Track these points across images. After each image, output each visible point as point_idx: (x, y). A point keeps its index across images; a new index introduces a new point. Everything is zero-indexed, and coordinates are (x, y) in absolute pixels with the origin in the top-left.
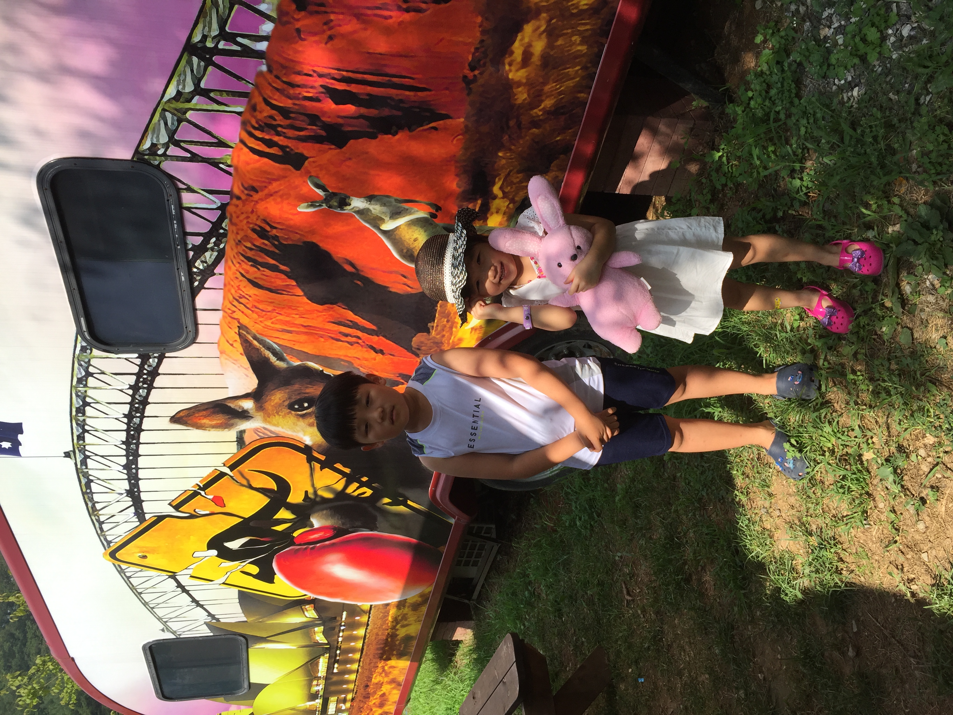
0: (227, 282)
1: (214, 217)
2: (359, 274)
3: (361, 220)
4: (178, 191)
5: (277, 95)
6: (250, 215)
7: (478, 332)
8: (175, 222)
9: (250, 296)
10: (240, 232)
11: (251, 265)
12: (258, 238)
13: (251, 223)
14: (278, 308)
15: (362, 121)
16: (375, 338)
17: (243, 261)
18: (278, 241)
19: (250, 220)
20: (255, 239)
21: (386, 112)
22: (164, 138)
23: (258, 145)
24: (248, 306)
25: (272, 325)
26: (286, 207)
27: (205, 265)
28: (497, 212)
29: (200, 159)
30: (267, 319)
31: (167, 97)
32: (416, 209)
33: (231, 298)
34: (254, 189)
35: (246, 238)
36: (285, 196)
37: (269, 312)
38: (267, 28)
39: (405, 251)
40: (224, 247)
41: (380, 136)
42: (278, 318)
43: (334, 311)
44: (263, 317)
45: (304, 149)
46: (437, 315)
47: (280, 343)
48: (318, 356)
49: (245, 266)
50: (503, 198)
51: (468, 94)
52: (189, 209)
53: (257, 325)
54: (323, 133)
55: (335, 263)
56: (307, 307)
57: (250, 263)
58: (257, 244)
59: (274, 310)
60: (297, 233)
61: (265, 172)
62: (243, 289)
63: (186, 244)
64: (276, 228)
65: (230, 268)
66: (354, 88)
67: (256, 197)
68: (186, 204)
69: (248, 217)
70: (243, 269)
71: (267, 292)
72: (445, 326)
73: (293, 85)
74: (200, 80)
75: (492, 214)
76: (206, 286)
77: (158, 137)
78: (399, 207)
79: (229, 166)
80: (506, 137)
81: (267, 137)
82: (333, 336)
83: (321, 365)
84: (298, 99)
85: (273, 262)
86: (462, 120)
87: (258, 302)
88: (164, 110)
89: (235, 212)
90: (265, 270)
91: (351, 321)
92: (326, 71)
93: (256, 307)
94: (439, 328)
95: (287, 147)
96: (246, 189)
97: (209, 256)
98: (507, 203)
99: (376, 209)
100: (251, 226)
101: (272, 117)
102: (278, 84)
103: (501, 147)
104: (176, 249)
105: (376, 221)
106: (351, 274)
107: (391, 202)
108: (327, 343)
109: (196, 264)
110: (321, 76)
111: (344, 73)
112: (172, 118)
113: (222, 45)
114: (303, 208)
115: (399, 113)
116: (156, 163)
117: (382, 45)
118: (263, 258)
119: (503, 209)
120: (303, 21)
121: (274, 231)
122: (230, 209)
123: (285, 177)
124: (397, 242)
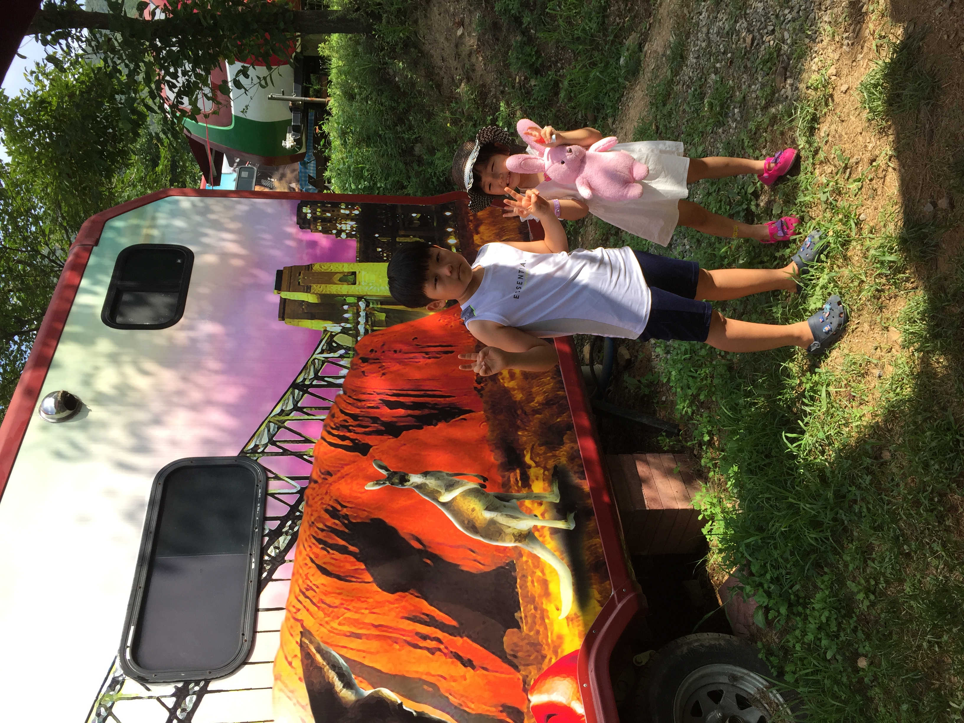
0: (296, 571)
1: (292, 501)
2: (427, 551)
3: (421, 494)
4: (268, 479)
5: (350, 407)
6: (324, 496)
7: (576, 624)
8: (259, 505)
9: (318, 587)
10: (314, 513)
11: (322, 548)
12: (330, 519)
13: (325, 504)
14: (346, 601)
15: (410, 418)
16: (459, 641)
17: (314, 544)
18: (348, 520)
19: (323, 501)
20: (327, 519)
21: (426, 411)
22: (265, 440)
23: (334, 440)
24: (314, 600)
25: (340, 628)
26: (355, 487)
27: (277, 551)
28: (537, 479)
29: (289, 453)
30: (333, 619)
31: (273, 413)
32: (466, 481)
33: (297, 590)
34: (329, 474)
35: (320, 519)
36: (354, 477)
37: (336, 607)
38: (344, 372)
39: (466, 522)
40: (298, 530)
41: (425, 427)
42: (346, 615)
43: (407, 601)
44: (329, 616)
45: (369, 440)
46: (521, 601)
47: (348, 656)
48: (395, 676)
49: (316, 550)
50: (537, 466)
51: (481, 397)
52: (273, 495)
53: (322, 629)
54: (383, 428)
55: (403, 539)
56: (378, 598)
57: (321, 546)
58: (329, 524)
59: (342, 604)
60: (365, 510)
61: (339, 459)
62: (311, 578)
63: (263, 529)
64: (346, 507)
65: (300, 553)
66: (401, 399)
67: (330, 479)
68: (271, 490)
69: (322, 499)
70: (313, 553)
71: (336, 580)
72: (535, 617)
73: (360, 400)
74: (298, 402)
75: (533, 481)
76: (274, 577)
77: (261, 439)
78: (451, 480)
79: (311, 457)
80: (519, 422)
81: (341, 434)
82: (409, 639)
83: (398, 693)
84: (364, 408)
85: (342, 542)
86: (482, 412)
87: (325, 594)
88: (270, 422)
89: (312, 495)
90: (335, 552)
91: (427, 615)
92: (382, 391)
93: (323, 602)
94: (529, 620)
95: (357, 439)
96: (322, 474)
97: (283, 541)
98: (542, 471)
99: (431, 483)
100: (325, 506)
101: (345, 421)
102: (350, 401)
103: (518, 428)
104: (253, 531)
105: (434, 495)
106: (419, 551)
107: (443, 476)
108: (403, 652)
109: (269, 552)
110: (378, 394)
111: (395, 391)
112: (274, 427)
113: (315, 383)
114: (370, 487)
115: (436, 412)
116: (255, 458)
117: (417, 375)
118: (334, 539)
119: (541, 476)
120: (366, 367)
121: (345, 509)
122: (308, 492)
123: (354, 462)
124: (457, 513)
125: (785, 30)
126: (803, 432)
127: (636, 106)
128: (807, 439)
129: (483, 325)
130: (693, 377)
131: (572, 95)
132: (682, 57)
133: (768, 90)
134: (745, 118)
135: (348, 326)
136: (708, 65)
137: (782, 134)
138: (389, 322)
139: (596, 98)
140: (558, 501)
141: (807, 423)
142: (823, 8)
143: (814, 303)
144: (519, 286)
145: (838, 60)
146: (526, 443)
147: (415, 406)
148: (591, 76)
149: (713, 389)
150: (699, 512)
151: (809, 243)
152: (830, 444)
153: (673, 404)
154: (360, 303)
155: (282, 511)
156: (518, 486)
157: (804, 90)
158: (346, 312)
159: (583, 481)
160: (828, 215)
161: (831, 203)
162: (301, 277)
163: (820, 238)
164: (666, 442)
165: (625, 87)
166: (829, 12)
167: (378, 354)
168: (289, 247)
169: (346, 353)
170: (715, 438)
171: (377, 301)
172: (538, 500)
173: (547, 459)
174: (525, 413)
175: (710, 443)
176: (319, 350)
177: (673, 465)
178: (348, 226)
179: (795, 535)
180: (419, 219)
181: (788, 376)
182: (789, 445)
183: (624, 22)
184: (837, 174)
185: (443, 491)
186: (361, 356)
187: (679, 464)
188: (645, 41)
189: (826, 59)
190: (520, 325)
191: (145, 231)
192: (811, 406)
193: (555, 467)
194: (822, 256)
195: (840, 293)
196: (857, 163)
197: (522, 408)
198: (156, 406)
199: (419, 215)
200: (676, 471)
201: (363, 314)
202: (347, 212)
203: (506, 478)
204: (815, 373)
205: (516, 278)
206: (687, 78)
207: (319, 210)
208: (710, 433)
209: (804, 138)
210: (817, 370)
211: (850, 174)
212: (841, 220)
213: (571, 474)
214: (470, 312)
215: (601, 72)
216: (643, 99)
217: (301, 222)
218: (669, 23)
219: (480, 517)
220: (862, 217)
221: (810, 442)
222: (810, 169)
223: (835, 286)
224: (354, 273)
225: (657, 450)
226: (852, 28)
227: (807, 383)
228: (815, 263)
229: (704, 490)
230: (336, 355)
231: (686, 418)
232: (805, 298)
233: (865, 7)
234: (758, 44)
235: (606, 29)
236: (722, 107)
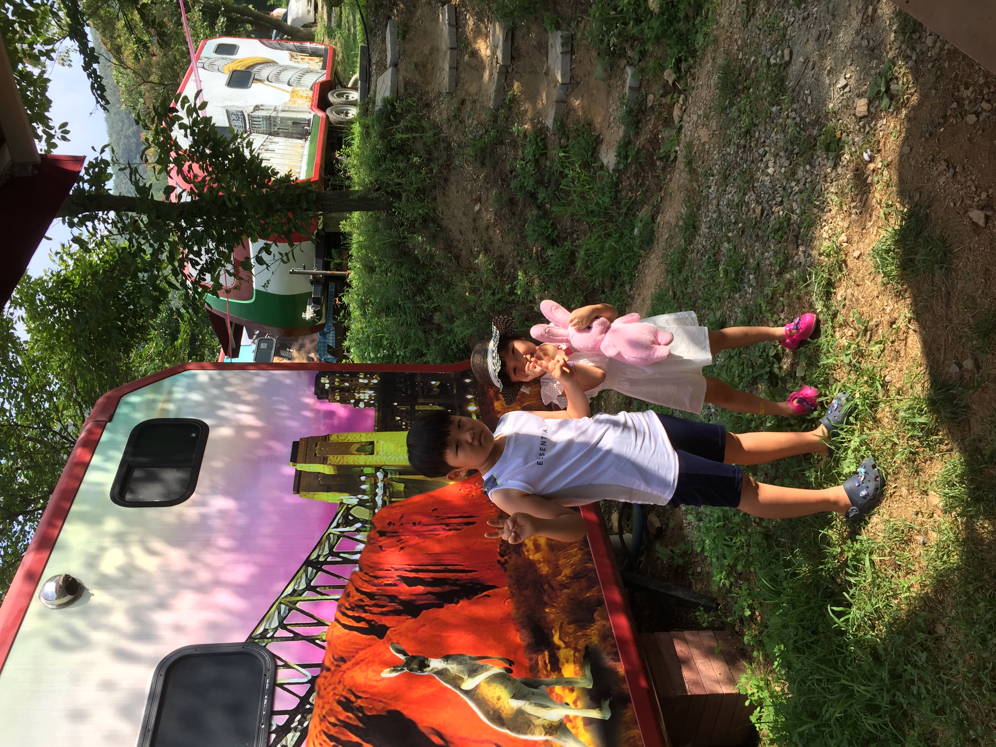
1: (302, 691)
3: (441, 682)
4: (277, 667)
5: (366, 585)
6: (337, 686)
8: (266, 697)
10: (326, 706)
12: (343, 711)
13: (337, 695)
15: (430, 596)
17: (325, 741)
18: (362, 712)
19: (336, 692)
20: (340, 713)
21: (447, 588)
22: (275, 623)
23: (349, 621)
26: (371, 674)
28: (567, 662)
29: (300, 637)
31: (285, 594)
32: (490, 665)
34: (343, 660)
35: (332, 712)
36: (369, 663)
38: (361, 547)
39: (491, 712)
40: (308, 726)
41: (446, 606)
45: (386, 621)
50: (566, 647)
51: (505, 571)
52: (281, 686)
54: (401, 608)
55: (423, 734)
57: (333, 744)
58: (341, 718)
60: (381, 701)
61: (354, 643)
63: (270, 725)
64: (360, 697)
66: (421, 575)
67: (344, 666)
68: (280, 680)
69: (335, 688)
73: (377, 577)
74: (311, 581)
75: (563, 665)
77: (271, 623)
78: (474, 665)
79: (324, 641)
80: (546, 598)
81: (357, 615)
84: (381, 586)
85: (356, 739)
86: (507, 588)
88: (281, 603)
89: (324, 684)
92: (400, 567)
95: (373, 621)
96: (336, 660)
97: (291, 739)
98: (572, 652)
99: (453, 668)
100: (337, 697)
101: (361, 600)
102: (367, 578)
103: (546, 605)
104: (259, 728)
105: (456, 681)
107: (465, 660)
110: (396, 570)
111: (414, 567)
112: (285, 609)
113: (329, 559)
114: (387, 674)
115: (457, 588)
116: (264, 644)
117: (437, 548)
118: (347, 735)
119: (572, 658)
120: (384, 541)
121: (359, 701)
122: (320, 681)
123: (370, 646)
124: (481, 703)
125: (793, 200)
126: (849, 605)
127: (653, 273)
128: (855, 613)
129: (507, 494)
130: (728, 546)
131: (589, 263)
132: (694, 227)
133: (781, 257)
134: (761, 285)
135: (366, 497)
136: (720, 234)
137: (799, 298)
138: (408, 493)
139: (613, 266)
140: (591, 687)
141: (853, 595)
142: (829, 180)
143: (847, 467)
144: (542, 452)
145: (848, 228)
146: (554, 621)
147: (435, 582)
148: (607, 245)
149: (751, 559)
150: (745, 697)
151: (836, 406)
152: (879, 618)
153: (709, 575)
154: (378, 474)
155: (291, 703)
156: (547, 670)
157: (817, 257)
158: (364, 483)
159: (617, 663)
160: (853, 377)
161: (855, 366)
162: (318, 448)
163: (847, 400)
164: (704, 618)
165: (640, 256)
166: (834, 183)
167: (396, 527)
168: (307, 418)
169: (363, 526)
170: (757, 613)
171: (395, 472)
172: (569, 684)
173: (577, 639)
174: (552, 588)
175: (752, 617)
176: (334, 524)
177: (713, 644)
178: (366, 395)
179: (851, 721)
180: (438, 387)
181: (829, 544)
182: (836, 620)
183: (636, 196)
184: (857, 336)
185: (465, 677)
186: (378, 529)
187: (720, 642)
188: (657, 213)
189: (835, 228)
190: (544, 493)
191: (160, 406)
192: (855, 576)
193: (587, 648)
194: (851, 418)
195: (874, 456)
196: (877, 326)
197: (548, 583)
198: (162, 588)
199: (438, 383)
200: (716, 651)
201: (380, 484)
202: (366, 381)
203: (534, 661)
204: (857, 541)
205: (537, 445)
206: (700, 246)
207: (337, 380)
208: (750, 607)
209: (821, 302)
210: (858, 537)
211: (871, 336)
212: (866, 382)
213: (604, 655)
214: (493, 481)
215: (616, 242)
216: (658, 266)
217: (319, 392)
218: (679, 197)
219: (507, 707)
220: (888, 378)
221: (858, 616)
222: (830, 332)
223: (867, 449)
224: (372, 443)
225: (696, 627)
226: (859, 198)
227: (849, 551)
228: (844, 426)
229: (749, 671)
230: (353, 529)
231: (724, 590)
232: (838, 461)
233: (870, 179)
234: (767, 215)
235: (619, 203)
236: (737, 273)
